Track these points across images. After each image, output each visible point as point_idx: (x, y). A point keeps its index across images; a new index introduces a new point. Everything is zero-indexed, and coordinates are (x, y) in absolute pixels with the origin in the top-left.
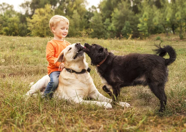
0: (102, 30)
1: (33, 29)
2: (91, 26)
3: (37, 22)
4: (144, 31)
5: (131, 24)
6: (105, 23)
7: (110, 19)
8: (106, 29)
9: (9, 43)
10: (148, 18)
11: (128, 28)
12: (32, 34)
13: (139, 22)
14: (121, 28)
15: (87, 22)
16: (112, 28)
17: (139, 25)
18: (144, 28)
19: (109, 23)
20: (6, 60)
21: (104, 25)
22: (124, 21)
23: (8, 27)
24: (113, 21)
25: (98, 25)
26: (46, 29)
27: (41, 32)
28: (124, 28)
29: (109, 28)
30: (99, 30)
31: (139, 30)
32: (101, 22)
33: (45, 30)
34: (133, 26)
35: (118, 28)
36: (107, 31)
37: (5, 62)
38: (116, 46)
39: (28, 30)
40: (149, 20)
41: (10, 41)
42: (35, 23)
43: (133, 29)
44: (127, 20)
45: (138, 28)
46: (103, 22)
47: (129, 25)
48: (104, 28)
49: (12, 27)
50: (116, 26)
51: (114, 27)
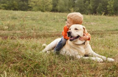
0: (83, 8)
1: (34, 6)
2: (76, 6)
3: (39, 1)
4: (111, 10)
5: (103, 5)
6: (85, 4)
7: (89, 1)
8: (86, 8)
9: (9, 15)
10: (114, 2)
11: (101, 8)
12: (33, 9)
13: (108, 4)
14: (96, 8)
15: (73, 3)
16: (90, 7)
17: (108, 6)
18: (111, 8)
19: (88, 4)
20: (9, 27)
21: (85, 5)
22: (98, 3)
23: (7, 4)
24: (91, 3)
25: (81, 5)
26: (46, 6)
27: (41, 9)
28: (98, 8)
29: (88, 7)
30: (81, 8)
31: (108, 9)
32: (83, 3)
33: (44, 7)
34: (104, 7)
35: (94, 8)
36: (87, 9)
37: (8, 28)
38: (94, 20)
39: (29, 7)
40: (114, 3)
41: (11, 14)
42: (37, 2)
43: (103, 8)
44: (100, 2)
45: (107, 8)
46: (84, 3)
47: (101, 6)
48: (84, 7)
49: (11, 4)
50: (93, 6)
51: (91, 7)
